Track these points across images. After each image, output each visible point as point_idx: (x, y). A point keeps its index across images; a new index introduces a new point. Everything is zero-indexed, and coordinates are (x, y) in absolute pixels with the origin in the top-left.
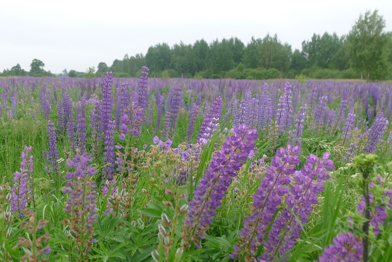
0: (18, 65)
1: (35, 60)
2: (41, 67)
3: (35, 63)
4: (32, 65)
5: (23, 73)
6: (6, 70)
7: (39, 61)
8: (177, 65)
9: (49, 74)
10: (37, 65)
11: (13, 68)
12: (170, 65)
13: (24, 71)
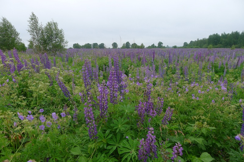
0: (154, 44)
1: (160, 42)
2: (162, 45)
4: (158, 44)
8: (223, 42)
9: (164, 47)
10: (160, 44)
11: (152, 45)
12: (219, 43)
13: (156, 46)
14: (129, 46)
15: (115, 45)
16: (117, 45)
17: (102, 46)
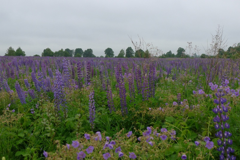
0: (170, 51)
1: (180, 48)
2: (183, 52)
3: (180, 50)
4: (178, 51)
5: (173, 56)
6: (164, 54)
7: (182, 48)
9: (187, 56)
10: (181, 51)
11: (167, 53)
13: (173, 54)
14: (132, 54)
15: (109, 52)
16: (113, 52)
17: (89, 53)
